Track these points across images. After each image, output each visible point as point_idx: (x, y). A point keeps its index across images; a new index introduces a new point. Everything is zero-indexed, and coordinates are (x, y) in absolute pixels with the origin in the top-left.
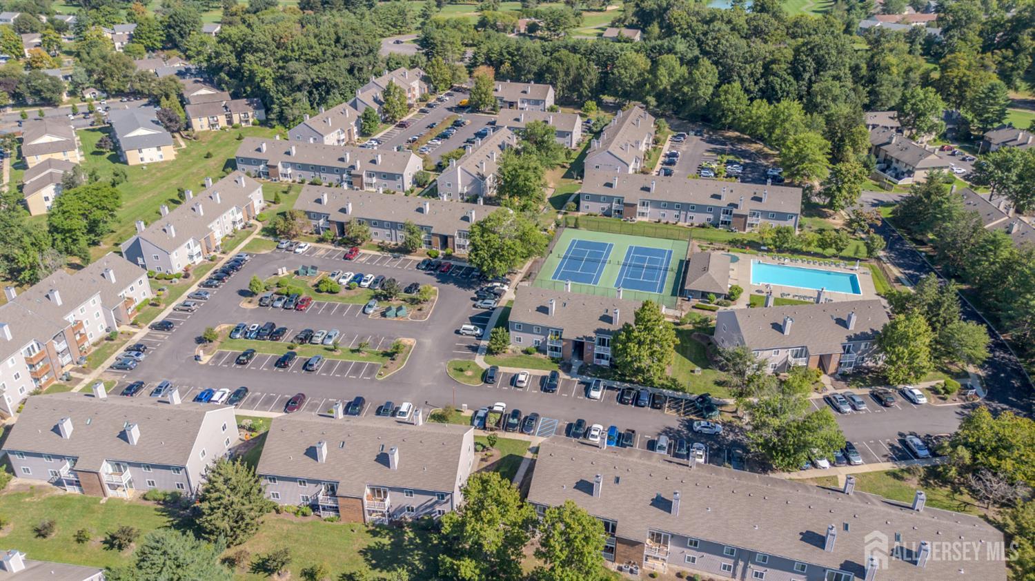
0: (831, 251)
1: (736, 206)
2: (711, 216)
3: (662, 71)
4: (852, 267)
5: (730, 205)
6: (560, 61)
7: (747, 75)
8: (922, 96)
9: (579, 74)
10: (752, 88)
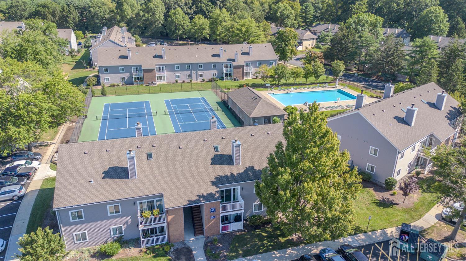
0: (312, 79)
1: (234, 60)
2: (215, 72)
3: (126, 6)
4: (334, 86)
5: (229, 60)
6: (45, 7)
7: (183, 5)
8: (283, 8)
9: (63, 15)
10: (189, 11)
